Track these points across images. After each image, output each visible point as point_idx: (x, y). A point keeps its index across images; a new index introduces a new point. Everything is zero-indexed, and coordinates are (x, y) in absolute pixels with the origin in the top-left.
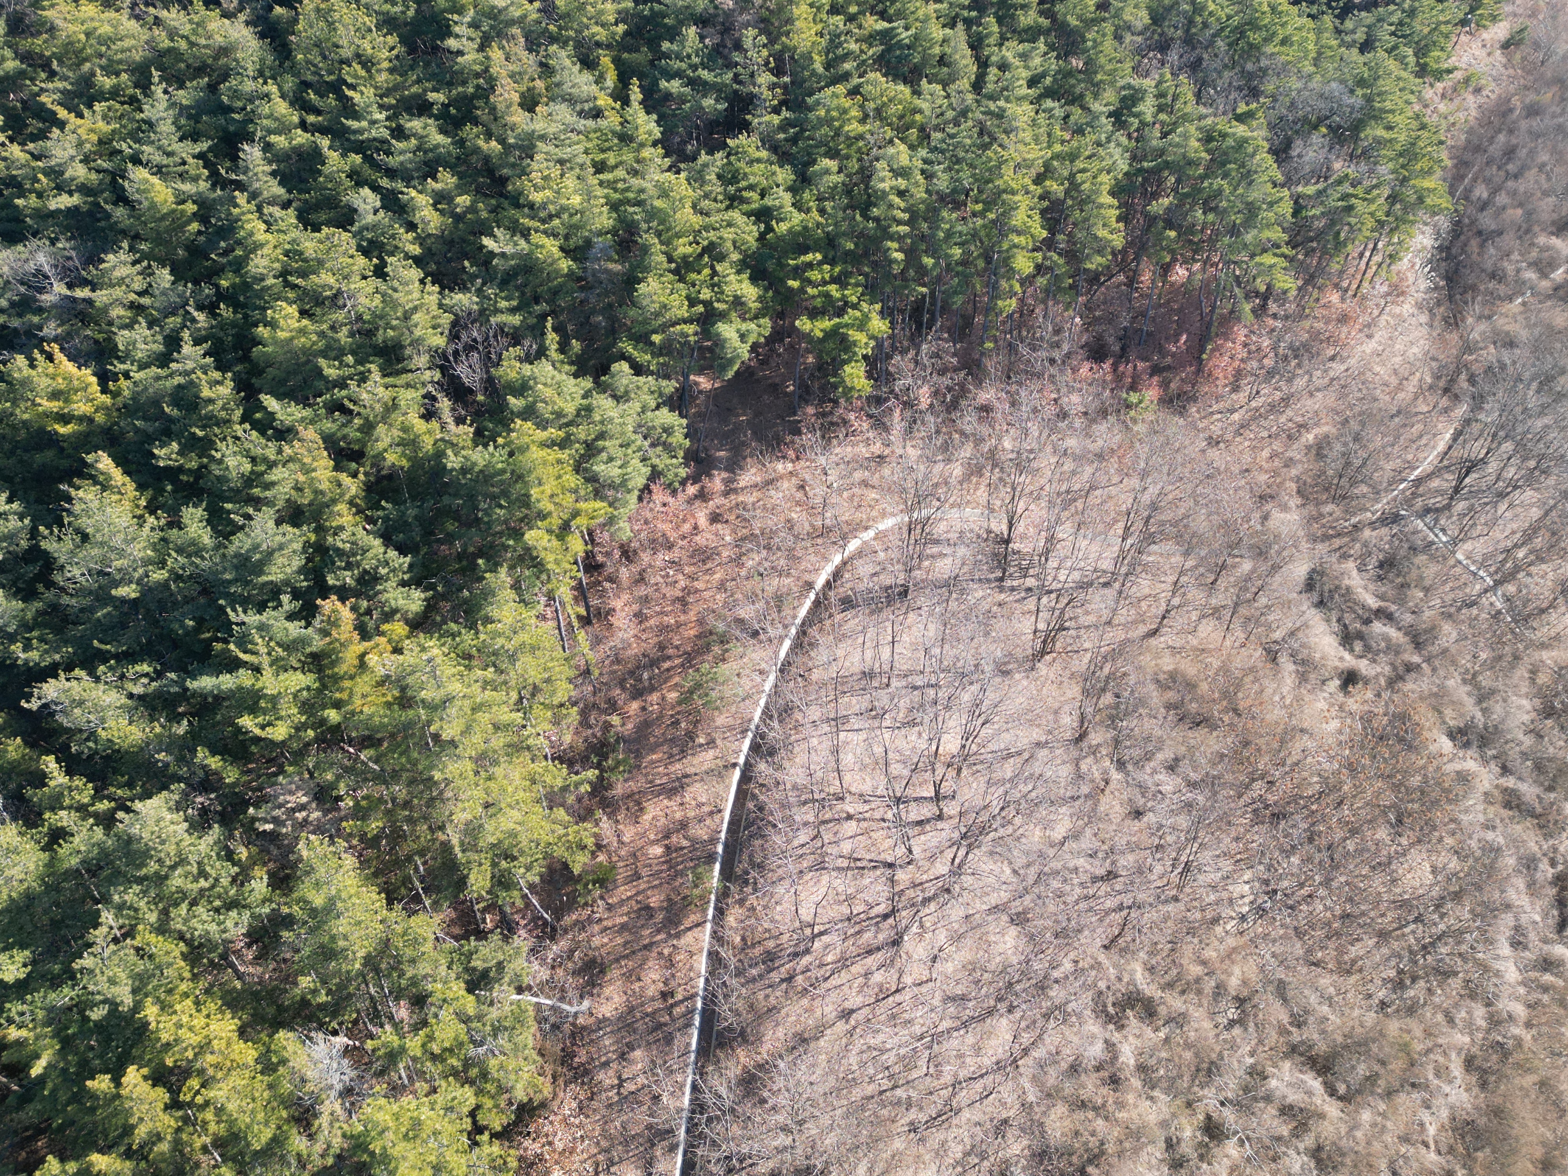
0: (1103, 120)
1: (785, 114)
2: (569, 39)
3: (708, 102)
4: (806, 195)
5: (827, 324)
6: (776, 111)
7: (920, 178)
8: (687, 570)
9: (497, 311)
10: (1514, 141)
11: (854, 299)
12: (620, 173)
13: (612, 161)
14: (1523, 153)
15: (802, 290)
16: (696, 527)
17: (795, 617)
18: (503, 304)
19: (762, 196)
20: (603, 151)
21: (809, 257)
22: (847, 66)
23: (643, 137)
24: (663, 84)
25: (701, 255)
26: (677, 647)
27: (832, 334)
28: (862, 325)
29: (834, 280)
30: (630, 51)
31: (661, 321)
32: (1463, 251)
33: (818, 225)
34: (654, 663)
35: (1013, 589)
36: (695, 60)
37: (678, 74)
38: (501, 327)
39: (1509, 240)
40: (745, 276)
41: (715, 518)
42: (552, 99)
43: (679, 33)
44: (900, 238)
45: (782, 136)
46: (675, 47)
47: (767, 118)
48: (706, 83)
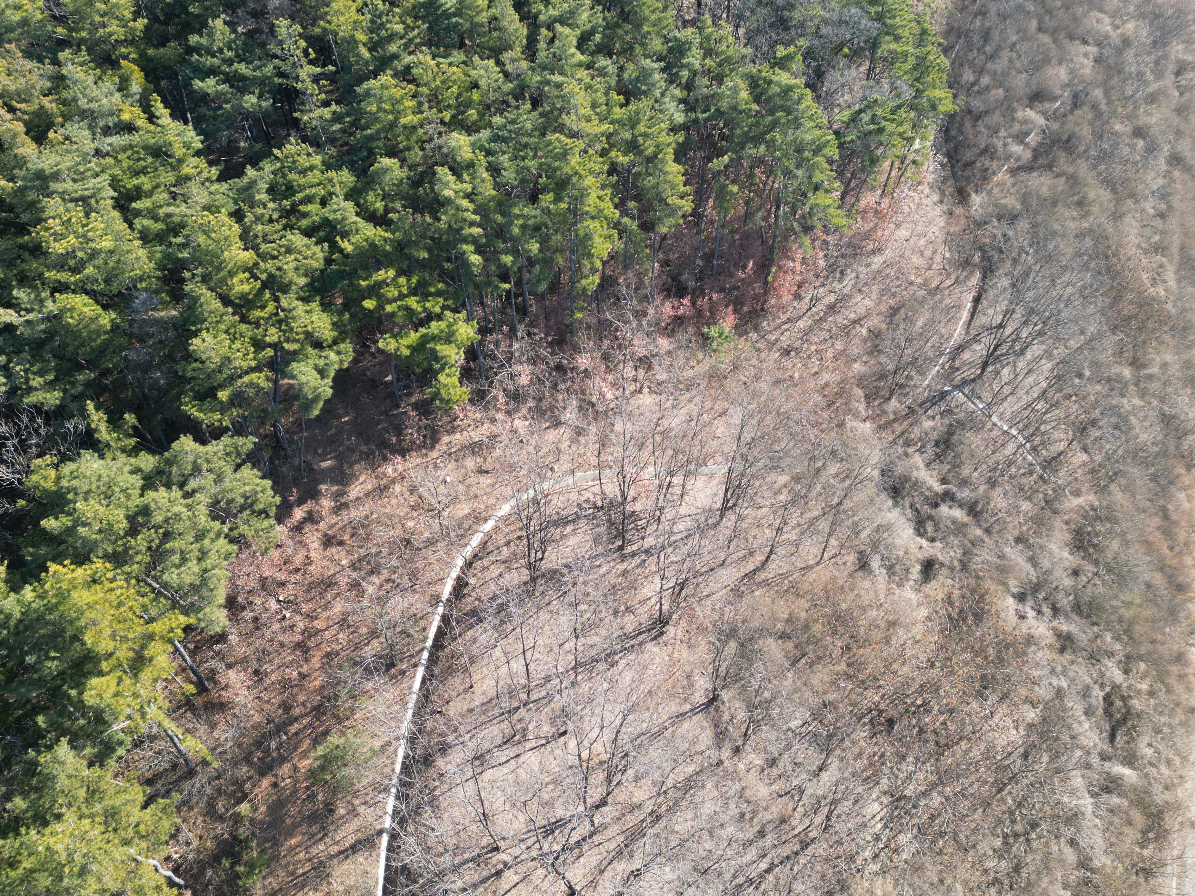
0: (657, 76)
1: (334, 107)
2: (82, 41)
3: (250, 101)
4: (371, 197)
5: (413, 337)
6: (326, 104)
7: (485, 175)
9: (30, 390)
11: (437, 310)
12: (162, 196)
13: (147, 187)
15: (380, 307)
18: (36, 381)
19: (324, 203)
20: (137, 174)
21: (382, 275)
22: (393, 48)
23: (179, 151)
24: (197, 84)
25: (260, 292)
26: (304, 704)
27: (419, 348)
28: (448, 338)
29: (413, 292)
30: (156, 47)
31: (227, 372)
32: (961, 132)
33: (385, 240)
34: (281, 728)
36: (230, 54)
37: (212, 72)
38: (38, 408)
40: (315, 305)
42: (67, 118)
43: (205, 25)
44: (474, 240)
45: (337, 127)
46: (204, 41)
47: (318, 112)
48: (243, 78)
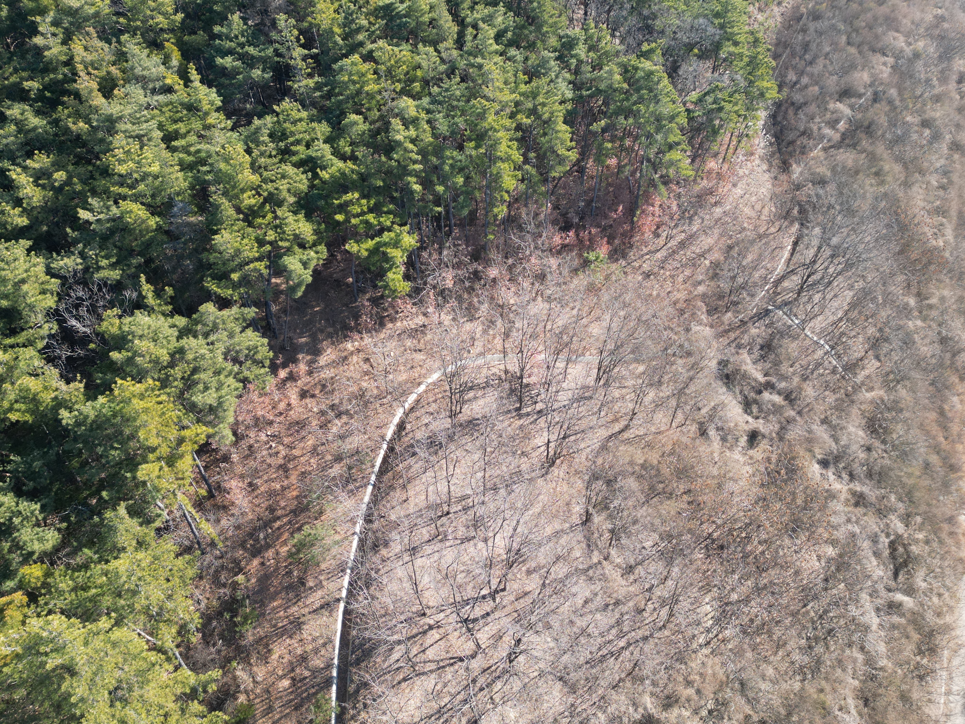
0: (552, 63)
1: (317, 79)
2: (137, 28)
3: (256, 73)
4: (342, 143)
5: (370, 244)
6: (310, 76)
7: (426, 127)
8: (286, 440)
9: (99, 268)
10: (807, 39)
11: (388, 223)
12: (192, 138)
13: (183, 131)
14: (813, 46)
15: (347, 221)
16: (289, 405)
17: (373, 466)
18: (104, 263)
19: (308, 146)
20: (175, 122)
21: (349, 196)
22: (360, 37)
23: (206, 107)
24: (219, 61)
25: (263, 204)
26: (284, 508)
27: (374, 251)
28: (396, 244)
29: (371, 210)
30: (190, 34)
31: (237, 261)
32: (785, 118)
33: (353, 171)
34: (267, 524)
35: (528, 414)
36: (242, 40)
37: (230, 52)
38: (104, 283)
39: (813, 108)
40: (301, 216)
41: (303, 394)
42: (127, 81)
43: (226, 18)
44: (416, 174)
45: (318, 94)
46: (224, 30)
47: (304, 82)
48: (253, 57)
